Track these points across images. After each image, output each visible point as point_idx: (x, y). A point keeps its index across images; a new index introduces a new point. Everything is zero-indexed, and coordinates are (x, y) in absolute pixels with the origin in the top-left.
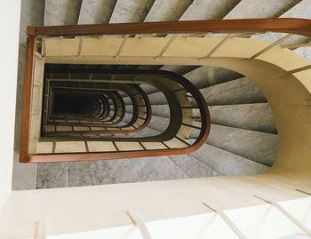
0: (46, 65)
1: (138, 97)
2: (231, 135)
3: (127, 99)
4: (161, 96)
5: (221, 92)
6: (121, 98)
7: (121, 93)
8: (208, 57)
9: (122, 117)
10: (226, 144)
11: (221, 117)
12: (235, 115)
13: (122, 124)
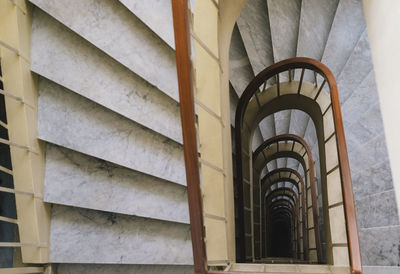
0: (238, 261)
1: (267, 152)
2: (308, 34)
3: (270, 167)
4: (264, 124)
5: (257, 50)
6: (269, 175)
7: (263, 175)
8: (219, 60)
9: (292, 171)
10: (320, 38)
11: (287, 47)
12: (283, 31)
13: (301, 171)
